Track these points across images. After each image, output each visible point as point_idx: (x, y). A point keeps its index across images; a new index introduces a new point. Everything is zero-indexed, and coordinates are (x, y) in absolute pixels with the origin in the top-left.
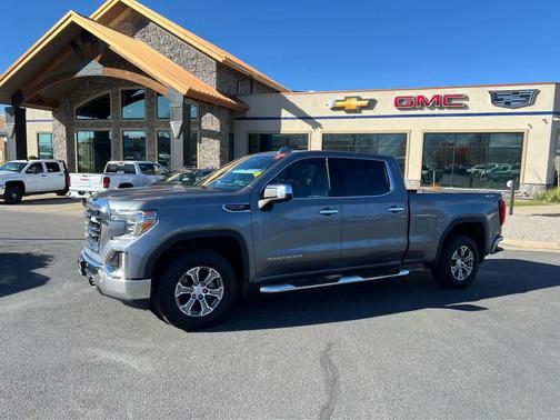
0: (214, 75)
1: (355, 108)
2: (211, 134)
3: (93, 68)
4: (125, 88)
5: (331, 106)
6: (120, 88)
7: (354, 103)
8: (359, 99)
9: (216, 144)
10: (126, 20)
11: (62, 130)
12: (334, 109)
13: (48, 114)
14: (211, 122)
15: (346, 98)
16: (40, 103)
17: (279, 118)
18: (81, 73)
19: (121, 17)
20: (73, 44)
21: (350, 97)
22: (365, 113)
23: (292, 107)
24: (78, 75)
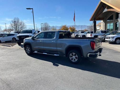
6: (115, 12)
11: (104, 24)
24: (103, 12)
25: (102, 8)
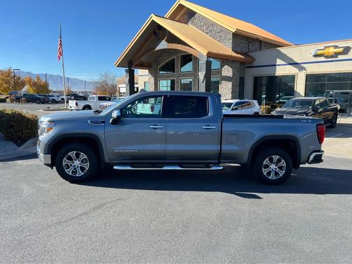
0: (231, 41)
1: (332, 54)
2: (227, 79)
3: (163, 45)
4: (182, 54)
5: (313, 53)
6: (180, 55)
7: (332, 50)
8: (336, 47)
9: (230, 85)
10: (184, 14)
11: (152, 80)
12: (316, 56)
13: (146, 72)
14: (227, 71)
15: (325, 47)
16: (142, 66)
17: (275, 65)
18: (158, 48)
19: (182, 13)
20: (155, 32)
21: (329, 47)
22: (340, 57)
23: (284, 57)
24: (156, 49)
25: (153, 37)
